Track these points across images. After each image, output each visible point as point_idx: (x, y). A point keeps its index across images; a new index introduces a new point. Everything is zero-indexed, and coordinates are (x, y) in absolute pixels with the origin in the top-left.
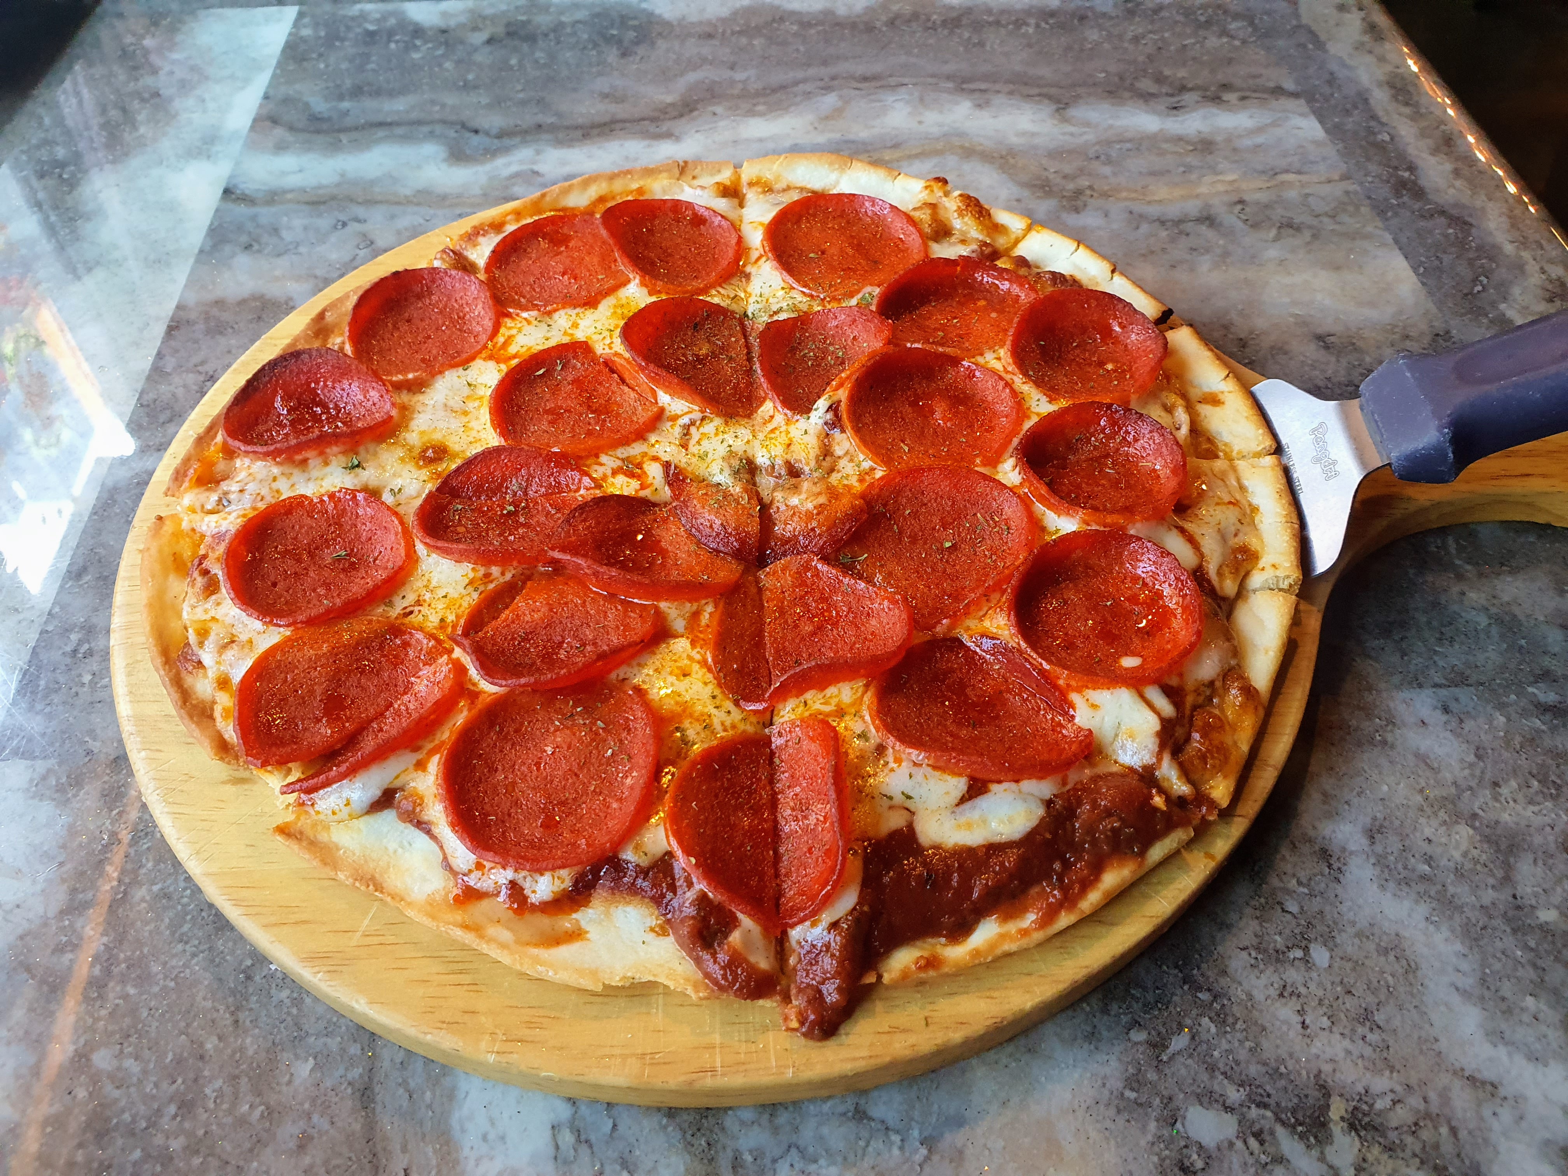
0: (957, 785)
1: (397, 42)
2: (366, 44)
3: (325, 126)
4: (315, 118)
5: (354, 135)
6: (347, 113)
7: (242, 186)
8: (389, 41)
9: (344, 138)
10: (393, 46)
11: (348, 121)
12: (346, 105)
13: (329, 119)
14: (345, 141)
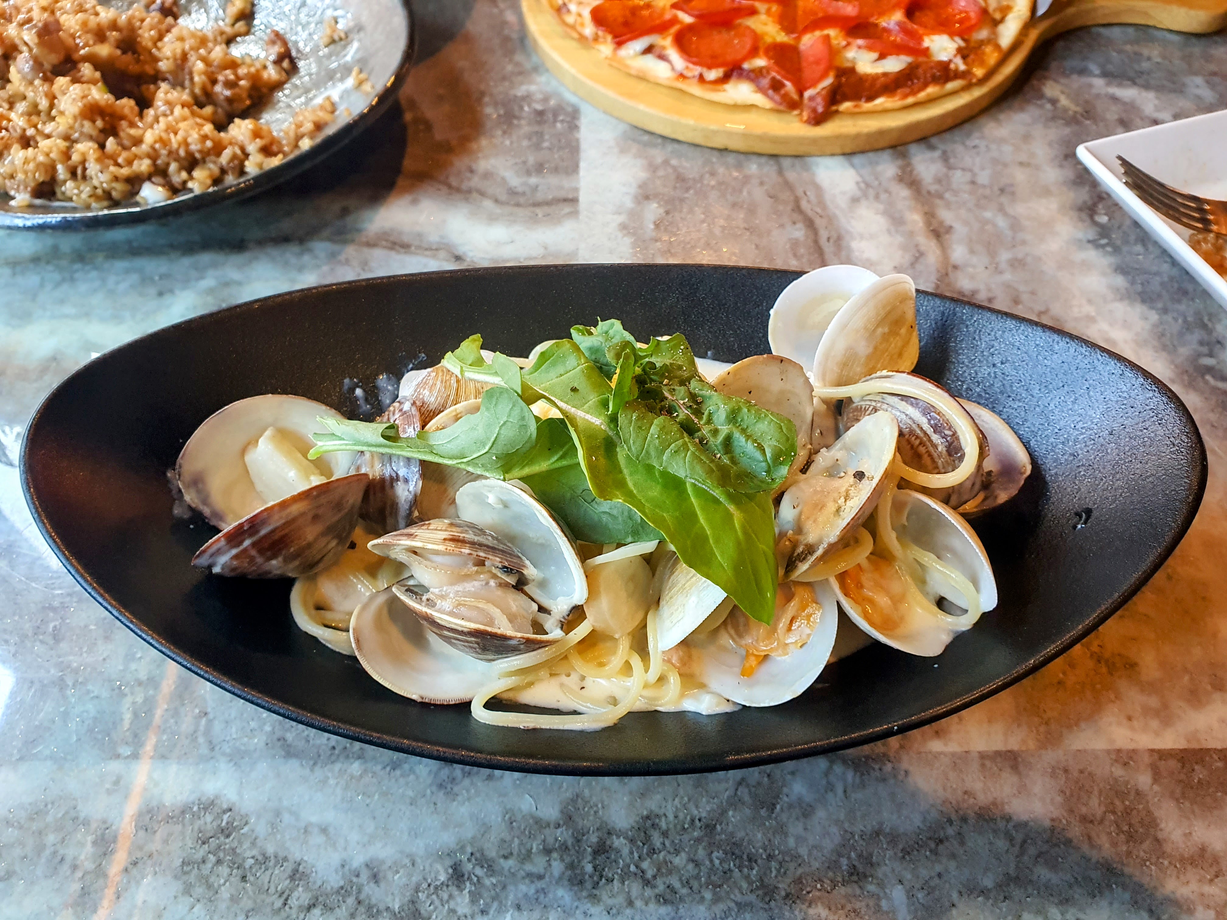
0: (875, 55)
1: (562, 121)
2: (539, 123)
3: (522, 200)
4: (512, 192)
5: (546, 209)
6: (535, 188)
7: (471, 254)
8: (555, 121)
9: (540, 211)
10: (559, 125)
11: (540, 196)
12: (533, 180)
13: (524, 194)
14: (540, 216)
